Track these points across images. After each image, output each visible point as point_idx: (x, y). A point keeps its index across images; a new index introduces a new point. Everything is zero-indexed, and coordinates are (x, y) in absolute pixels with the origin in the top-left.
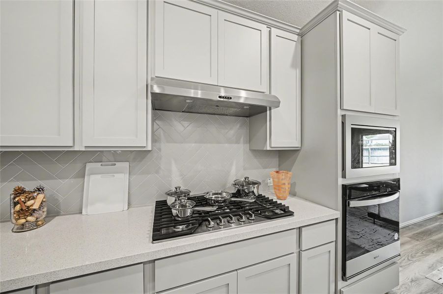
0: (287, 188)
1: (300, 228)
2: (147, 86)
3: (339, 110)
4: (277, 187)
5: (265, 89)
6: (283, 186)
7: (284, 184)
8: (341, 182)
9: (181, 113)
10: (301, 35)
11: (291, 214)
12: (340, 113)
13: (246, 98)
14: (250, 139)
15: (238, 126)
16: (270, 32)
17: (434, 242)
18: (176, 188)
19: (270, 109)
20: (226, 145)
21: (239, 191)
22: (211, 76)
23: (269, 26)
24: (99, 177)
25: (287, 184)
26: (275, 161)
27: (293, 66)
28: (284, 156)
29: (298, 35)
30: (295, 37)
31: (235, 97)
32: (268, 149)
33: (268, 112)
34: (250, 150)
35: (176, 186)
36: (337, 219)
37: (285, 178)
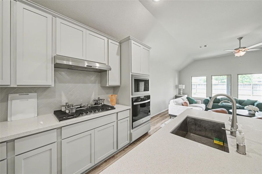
0: (115, 101)
1: (117, 113)
2: (52, 58)
3: (130, 73)
4: (112, 101)
5: (106, 63)
6: (114, 100)
7: (114, 99)
8: (131, 97)
9: (66, 69)
10: (120, 43)
11: (115, 109)
12: (131, 74)
13: (99, 67)
14: (101, 82)
15: (95, 76)
16: (108, 40)
17: (165, 117)
18: (66, 103)
19: (108, 71)
20: (90, 84)
21: (96, 103)
22: (83, 56)
23: (108, 38)
24: (18, 101)
25: (115, 99)
26: (112, 91)
27: (117, 54)
28: (115, 89)
29: (119, 43)
30: (118, 44)
31: (94, 66)
32: (108, 86)
33: (107, 72)
34: (101, 87)
35: (66, 102)
36: (130, 109)
37: (114, 97)
